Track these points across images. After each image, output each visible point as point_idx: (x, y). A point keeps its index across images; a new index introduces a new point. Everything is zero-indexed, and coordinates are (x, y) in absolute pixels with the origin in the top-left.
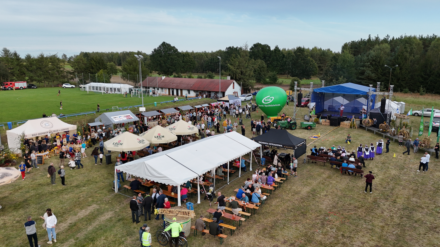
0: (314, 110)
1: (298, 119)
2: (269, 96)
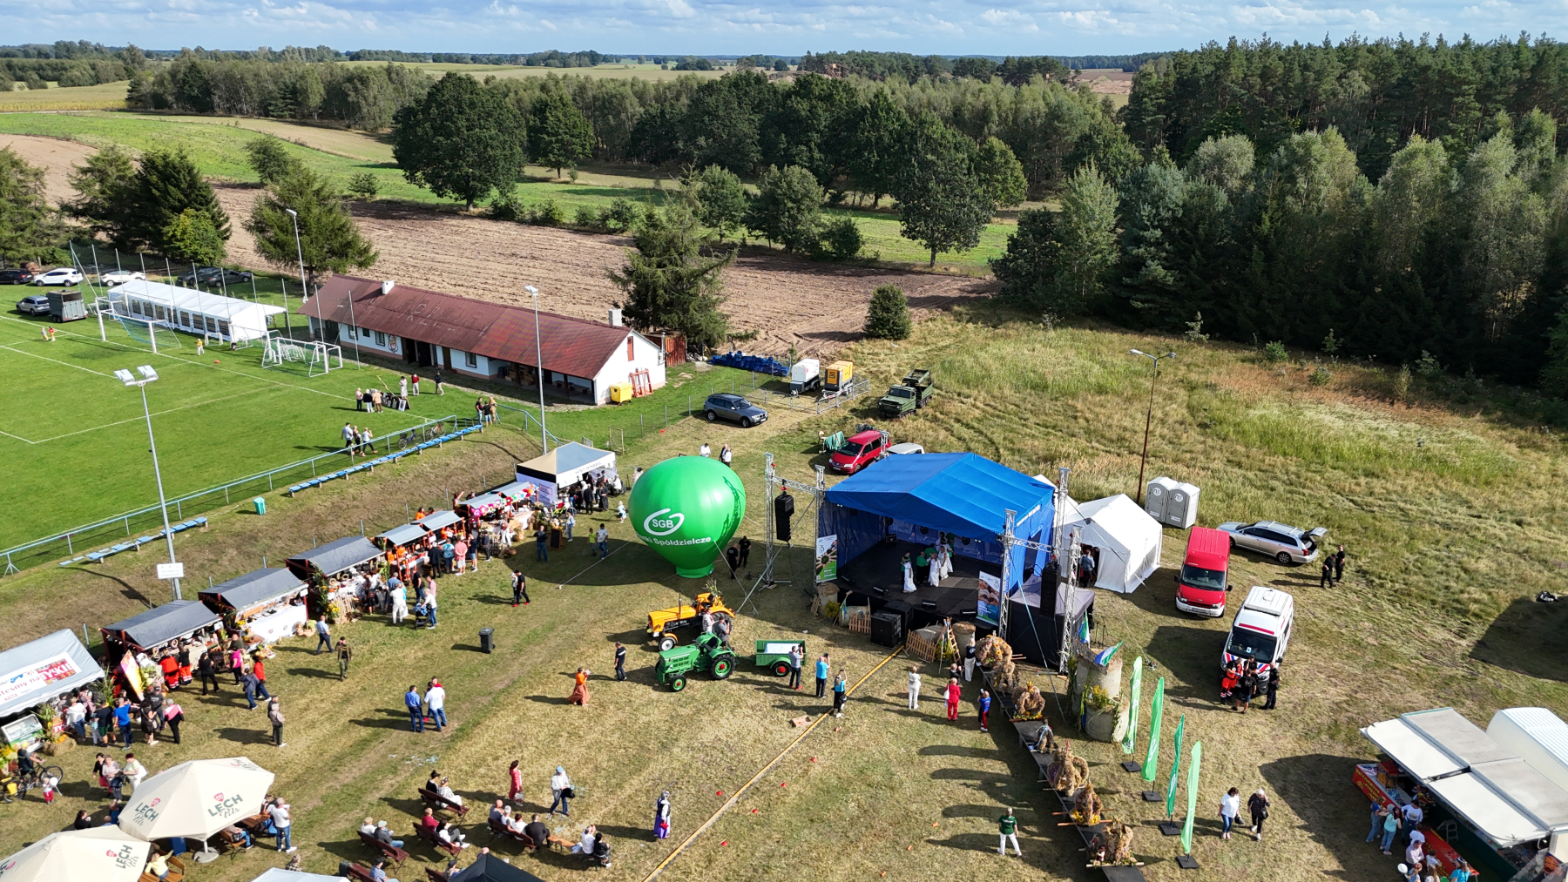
0: (833, 562)
1: (784, 585)
2: (668, 510)
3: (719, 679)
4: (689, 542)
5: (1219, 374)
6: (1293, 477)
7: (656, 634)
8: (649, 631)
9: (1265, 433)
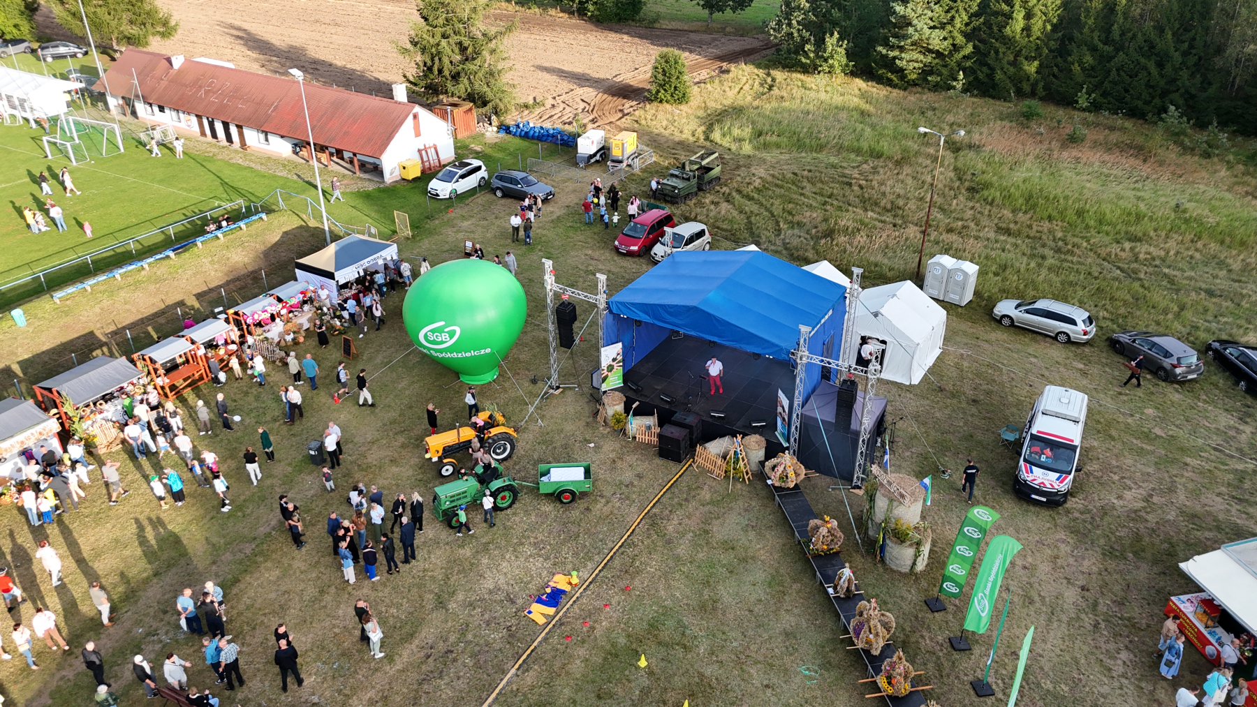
0: (619, 370)
1: (570, 388)
2: (442, 323)
3: (502, 510)
4: (468, 354)
5: (981, 134)
6: (1060, 243)
7: (435, 460)
9: (1031, 197)
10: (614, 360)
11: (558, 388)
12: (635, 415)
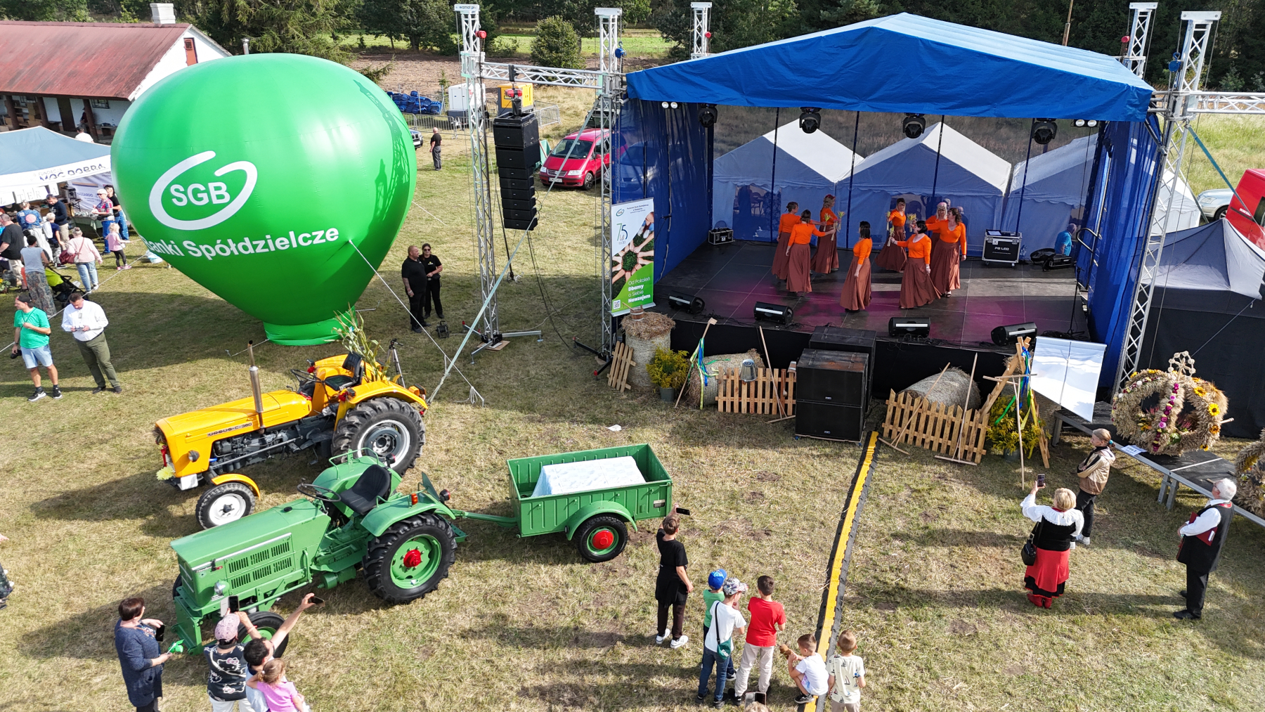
0: (645, 265)
1: (526, 339)
2: (210, 155)
3: (406, 598)
4: (281, 244)
7: (188, 482)
8: (164, 474)
10: (638, 240)
11: (499, 338)
12: (709, 352)
